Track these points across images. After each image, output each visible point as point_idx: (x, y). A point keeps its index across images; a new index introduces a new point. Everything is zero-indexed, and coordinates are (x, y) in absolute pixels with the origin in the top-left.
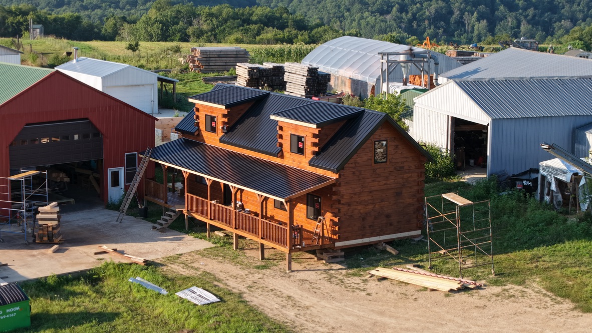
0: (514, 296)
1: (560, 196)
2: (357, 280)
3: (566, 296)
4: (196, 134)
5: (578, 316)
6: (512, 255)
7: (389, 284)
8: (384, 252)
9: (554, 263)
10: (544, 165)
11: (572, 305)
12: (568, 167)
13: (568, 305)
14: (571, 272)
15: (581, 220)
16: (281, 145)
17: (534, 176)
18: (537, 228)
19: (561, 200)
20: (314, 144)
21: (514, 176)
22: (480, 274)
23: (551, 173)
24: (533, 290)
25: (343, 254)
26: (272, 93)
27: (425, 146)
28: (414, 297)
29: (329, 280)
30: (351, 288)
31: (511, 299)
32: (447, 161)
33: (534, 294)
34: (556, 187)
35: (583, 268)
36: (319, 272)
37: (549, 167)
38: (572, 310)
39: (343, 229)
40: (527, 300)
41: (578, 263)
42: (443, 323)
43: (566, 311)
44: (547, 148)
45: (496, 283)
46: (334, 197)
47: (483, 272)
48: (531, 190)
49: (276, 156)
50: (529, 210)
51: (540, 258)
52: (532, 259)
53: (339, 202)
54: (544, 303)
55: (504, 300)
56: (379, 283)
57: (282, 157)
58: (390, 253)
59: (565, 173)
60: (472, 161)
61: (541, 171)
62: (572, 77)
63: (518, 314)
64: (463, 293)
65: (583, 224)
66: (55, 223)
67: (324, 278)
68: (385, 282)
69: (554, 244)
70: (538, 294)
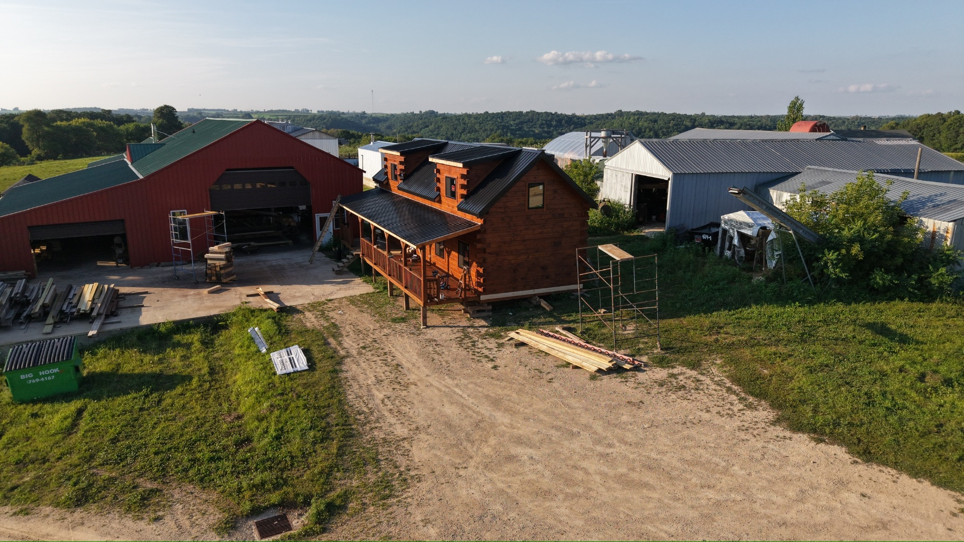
0: (684, 387)
1: (742, 252)
2: (492, 343)
3: (761, 395)
4: (385, 183)
5: (785, 438)
6: (685, 321)
7: (527, 352)
8: (539, 306)
9: (740, 338)
10: (726, 218)
11: (771, 415)
12: (754, 219)
13: (764, 413)
14: (765, 354)
15: (769, 280)
16: (439, 189)
17: (714, 230)
18: (717, 287)
19: (744, 255)
20: (463, 187)
21: (692, 230)
22: (641, 346)
23: (734, 226)
24: (712, 379)
25: (490, 307)
26: (450, 142)
27: (609, 201)
28: (550, 376)
29: (460, 342)
30: (480, 355)
31: (680, 393)
32: (629, 216)
33: (714, 387)
34: (738, 241)
35: (781, 349)
36: (455, 330)
37: (731, 220)
38: (774, 423)
39: (489, 282)
40: (702, 397)
41: (773, 339)
42: (575, 430)
43: (763, 425)
44: (737, 192)
45: (661, 362)
46: (479, 246)
47: (646, 343)
48: (711, 244)
49: (433, 200)
50: (708, 265)
51: (721, 328)
52: (710, 329)
53: (484, 251)
54: (729, 405)
55: (669, 394)
56: (515, 350)
57: (440, 202)
58: (544, 309)
59: (749, 226)
60: (654, 217)
61: (723, 225)
62: (754, 140)
63: (689, 424)
64: (615, 375)
65: (773, 285)
66: (223, 263)
67: (457, 338)
68: (522, 348)
69: (738, 309)
70: (719, 388)
